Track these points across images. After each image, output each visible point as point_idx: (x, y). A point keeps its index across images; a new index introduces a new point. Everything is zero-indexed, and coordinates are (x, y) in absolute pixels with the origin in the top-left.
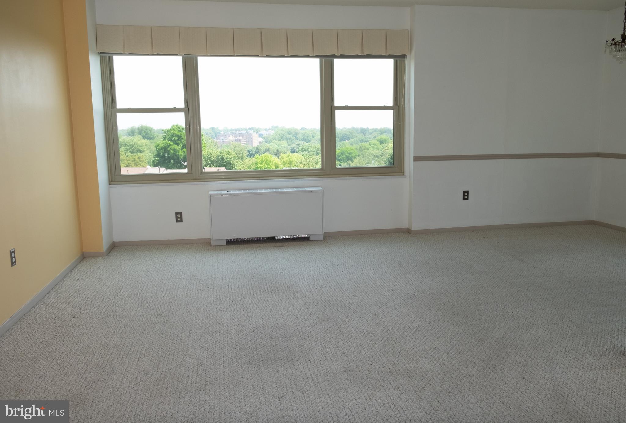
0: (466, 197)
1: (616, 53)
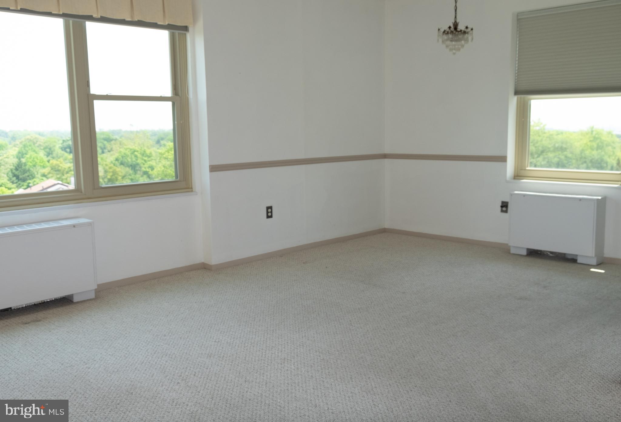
0: (270, 214)
1: (448, 43)
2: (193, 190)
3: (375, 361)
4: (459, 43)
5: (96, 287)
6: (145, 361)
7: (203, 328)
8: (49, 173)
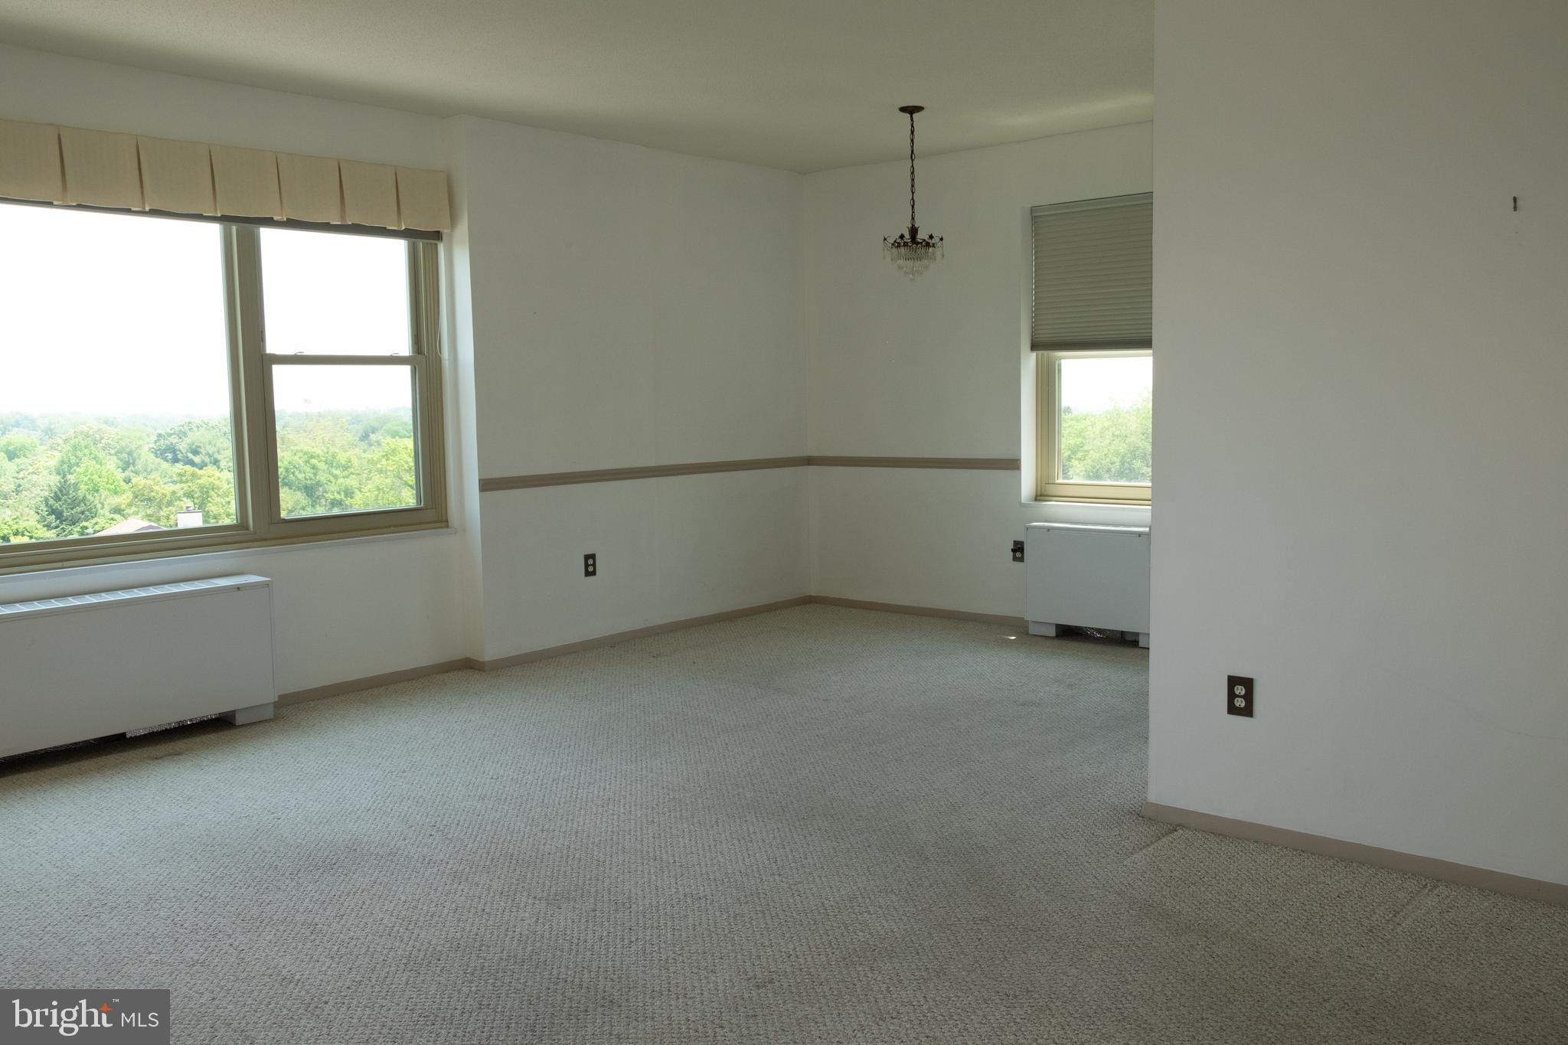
0: (591, 569)
1: (902, 262)
2: (450, 524)
3: (759, 799)
4: (917, 263)
5: (277, 699)
6: (373, 808)
7: (470, 759)
8: (130, 505)
